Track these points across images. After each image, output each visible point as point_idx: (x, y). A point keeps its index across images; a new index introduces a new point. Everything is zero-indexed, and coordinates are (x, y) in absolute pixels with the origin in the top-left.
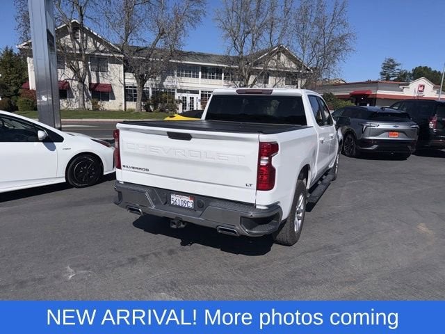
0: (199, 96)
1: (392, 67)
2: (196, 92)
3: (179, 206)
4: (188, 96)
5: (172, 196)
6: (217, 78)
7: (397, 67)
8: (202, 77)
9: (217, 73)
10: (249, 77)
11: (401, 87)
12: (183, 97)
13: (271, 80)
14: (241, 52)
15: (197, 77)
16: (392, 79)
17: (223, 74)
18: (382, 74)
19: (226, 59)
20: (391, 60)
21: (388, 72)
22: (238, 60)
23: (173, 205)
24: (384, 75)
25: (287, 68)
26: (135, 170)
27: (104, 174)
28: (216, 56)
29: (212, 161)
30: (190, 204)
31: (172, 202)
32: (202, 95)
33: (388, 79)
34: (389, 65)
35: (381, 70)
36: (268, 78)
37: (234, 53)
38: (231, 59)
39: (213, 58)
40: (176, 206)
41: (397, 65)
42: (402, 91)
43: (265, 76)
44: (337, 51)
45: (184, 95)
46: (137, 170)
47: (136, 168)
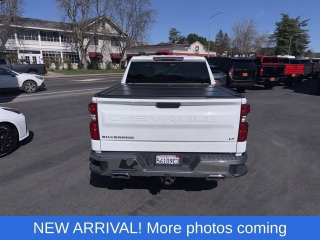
0: (41, 55)
1: (175, 34)
2: (38, 52)
3: (164, 165)
4: (31, 56)
5: (157, 157)
6: (55, 40)
7: (178, 34)
8: (42, 40)
9: (55, 37)
10: (83, 40)
11: (186, 48)
12: (26, 57)
13: (100, 42)
14: (75, 20)
15: (37, 39)
16: (176, 42)
17: (60, 37)
18: (170, 38)
19: (62, 25)
20: (174, 29)
21: (173, 37)
22: (72, 26)
23: (158, 164)
24: (171, 39)
25: (112, 34)
26: (118, 139)
27: (20, 140)
28: (52, 22)
29: (201, 123)
30: (176, 161)
31: (157, 162)
32: (44, 55)
33: (174, 42)
34: (173, 33)
35: (169, 36)
36: (98, 41)
37: (68, 21)
38: (66, 25)
39: (50, 24)
40: (162, 165)
41: (178, 32)
42: (187, 50)
43: (95, 40)
44: (145, 22)
45: (27, 55)
46: (120, 139)
47: (119, 137)
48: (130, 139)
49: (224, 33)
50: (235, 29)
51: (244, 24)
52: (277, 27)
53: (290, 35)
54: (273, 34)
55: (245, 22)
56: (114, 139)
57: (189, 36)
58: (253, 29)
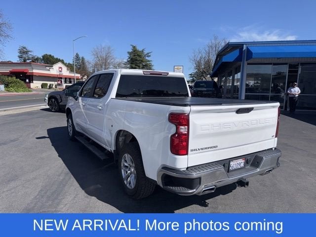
3: (234, 170)
5: (231, 163)
7: (30, 53)
11: (47, 68)
16: (28, 61)
20: (24, 48)
21: (24, 56)
23: (230, 171)
24: (21, 58)
26: (204, 150)
30: (242, 164)
33: (25, 61)
34: (24, 51)
35: (18, 54)
41: (30, 51)
42: (49, 70)
46: (206, 150)
47: (205, 148)
48: (214, 149)
49: (80, 56)
50: (95, 53)
51: (102, 50)
52: (128, 55)
53: (140, 63)
54: (126, 61)
55: (104, 48)
56: (201, 151)
57: (44, 57)
58: (110, 55)
